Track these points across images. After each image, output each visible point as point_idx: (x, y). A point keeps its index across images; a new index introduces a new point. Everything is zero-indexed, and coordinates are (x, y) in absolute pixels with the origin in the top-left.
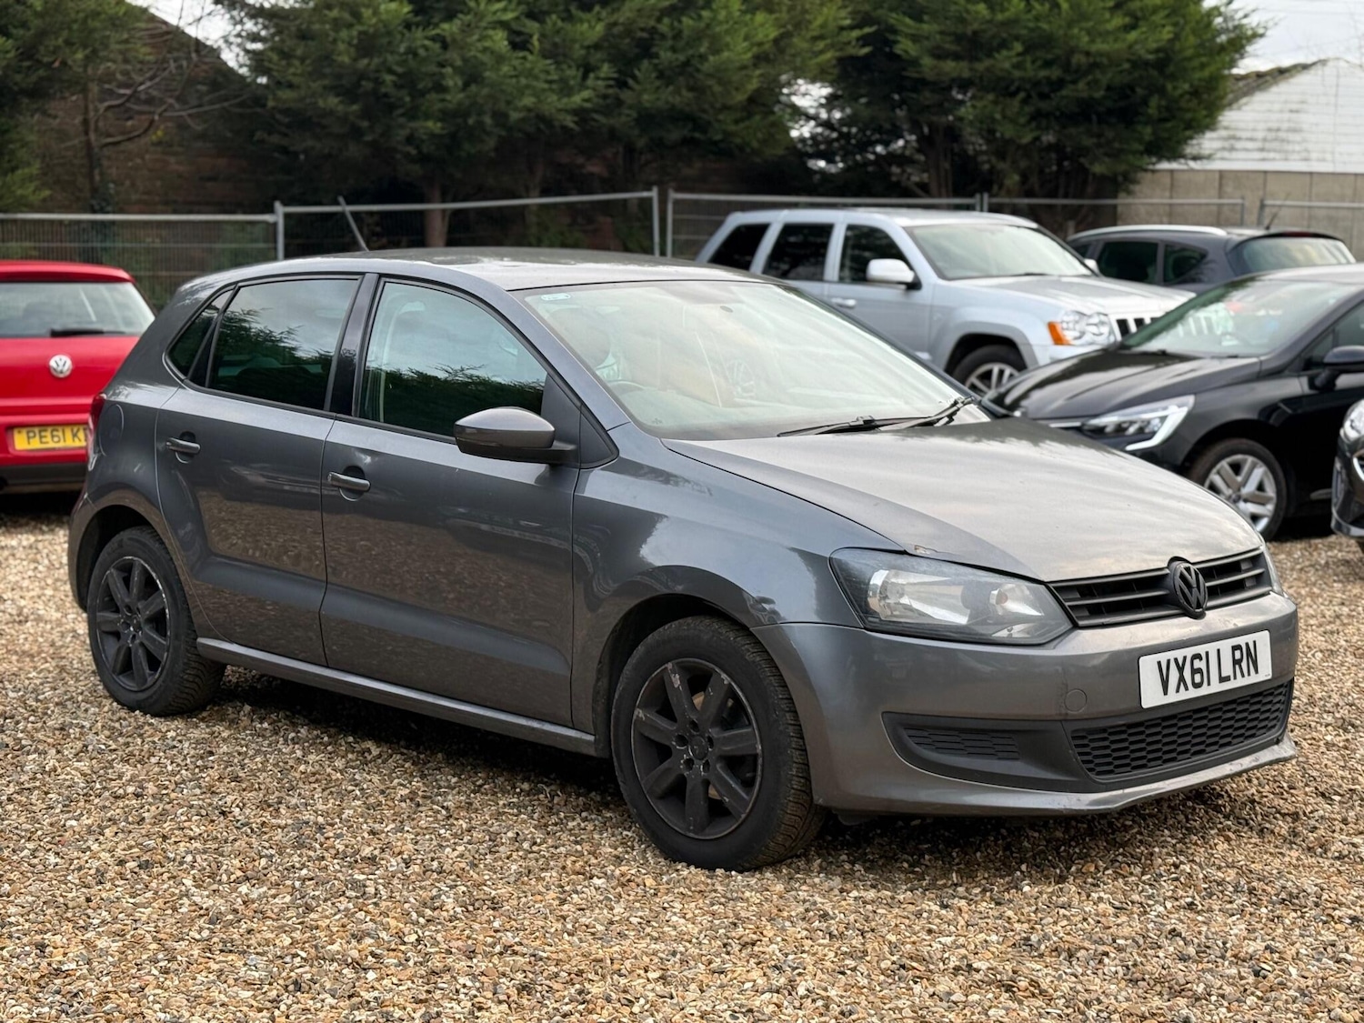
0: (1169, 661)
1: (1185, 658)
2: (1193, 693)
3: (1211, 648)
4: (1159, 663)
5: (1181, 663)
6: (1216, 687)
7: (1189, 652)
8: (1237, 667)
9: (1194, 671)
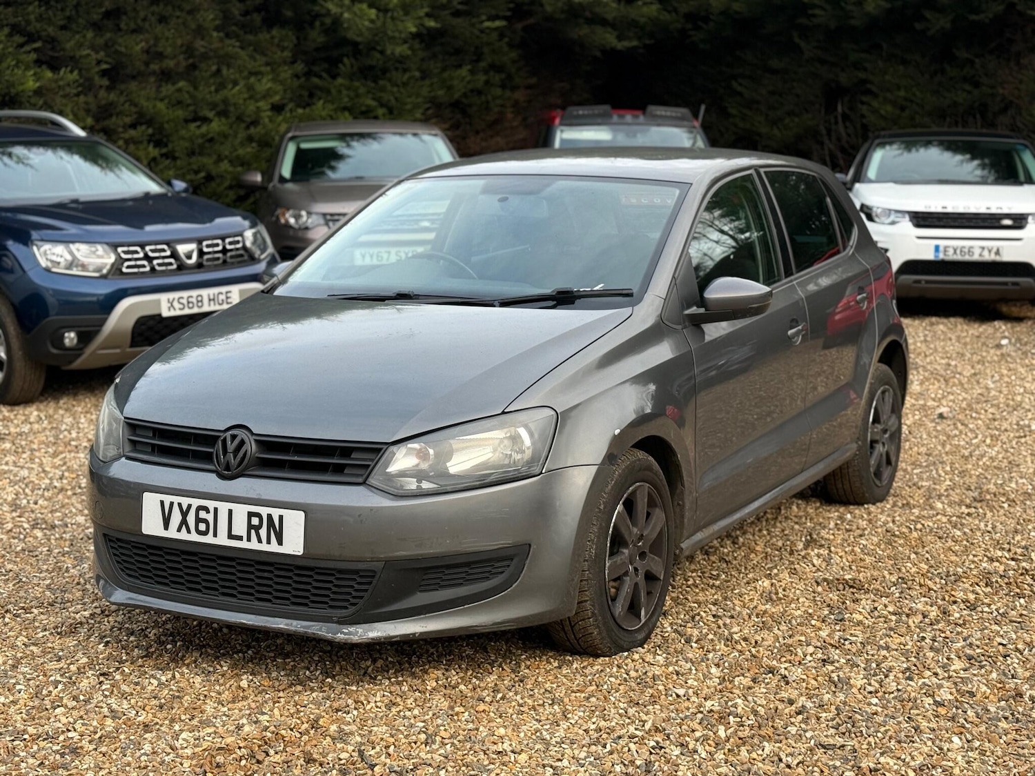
0: (172, 504)
1: (190, 506)
2: (194, 537)
3: (223, 507)
4: (162, 503)
5: (185, 508)
6: (222, 540)
7: (196, 502)
8: (253, 532)
9: (198, 520)
